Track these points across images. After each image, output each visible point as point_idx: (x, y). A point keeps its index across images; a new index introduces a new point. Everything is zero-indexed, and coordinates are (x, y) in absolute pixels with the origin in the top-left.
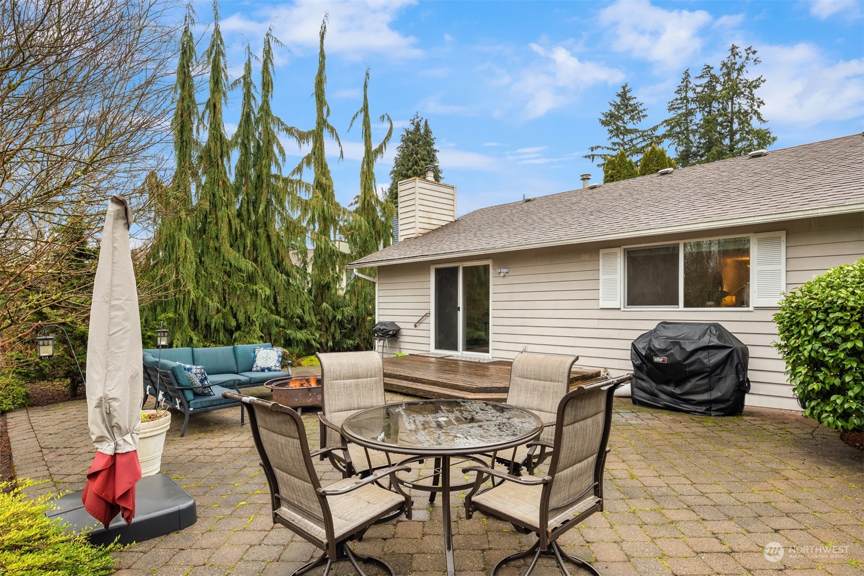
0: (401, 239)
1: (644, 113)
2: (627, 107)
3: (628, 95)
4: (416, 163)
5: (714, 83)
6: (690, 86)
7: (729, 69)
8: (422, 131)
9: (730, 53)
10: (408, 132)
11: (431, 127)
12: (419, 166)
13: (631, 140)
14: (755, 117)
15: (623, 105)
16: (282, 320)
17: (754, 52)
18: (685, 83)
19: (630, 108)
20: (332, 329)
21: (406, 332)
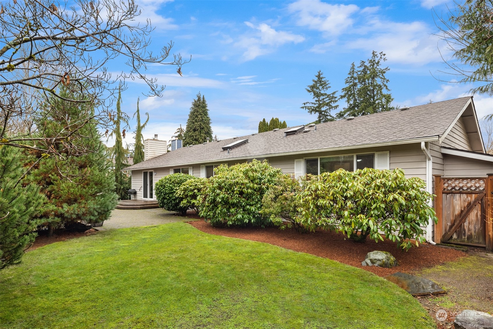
0: (145, 160)
1: (329, 85)
2: (321, 83)
3: (321, 76)
5: (367, 70)
6: (355, 71)
7: (372, 62)
8: (202, 100)
9: (372, 55)
10: (195, 101)
12: (198, 118)
13: (323, 99)
14: (385, 88)
15: (318, 81)
17: (384, 55)
18: (352, 70)
19: (322, 83)
20: (121, 192)
21: (138, 193)
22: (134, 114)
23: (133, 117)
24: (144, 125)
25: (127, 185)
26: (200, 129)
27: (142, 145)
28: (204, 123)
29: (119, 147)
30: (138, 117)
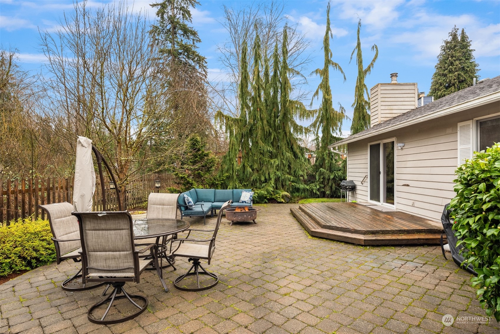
0: (372, 126)
4: (452, 64)
8: (459, 38)
10: (447, 43)
11: (467, 34)
12: (454, 65)
16: (292, 177)
20: (330, 184)
21: (358, 188)
22: (352, 54)
23: (351, 58)
24: (369, 67)
25: (340, 173)
26: (459, 82)
27: (366, 102)
28: (467, 72)
29: (327, 110)
30: (359, 55)
